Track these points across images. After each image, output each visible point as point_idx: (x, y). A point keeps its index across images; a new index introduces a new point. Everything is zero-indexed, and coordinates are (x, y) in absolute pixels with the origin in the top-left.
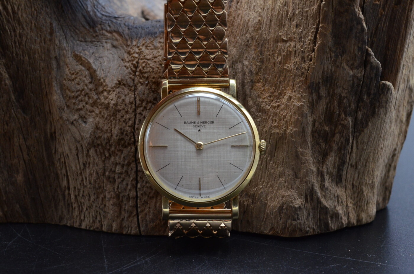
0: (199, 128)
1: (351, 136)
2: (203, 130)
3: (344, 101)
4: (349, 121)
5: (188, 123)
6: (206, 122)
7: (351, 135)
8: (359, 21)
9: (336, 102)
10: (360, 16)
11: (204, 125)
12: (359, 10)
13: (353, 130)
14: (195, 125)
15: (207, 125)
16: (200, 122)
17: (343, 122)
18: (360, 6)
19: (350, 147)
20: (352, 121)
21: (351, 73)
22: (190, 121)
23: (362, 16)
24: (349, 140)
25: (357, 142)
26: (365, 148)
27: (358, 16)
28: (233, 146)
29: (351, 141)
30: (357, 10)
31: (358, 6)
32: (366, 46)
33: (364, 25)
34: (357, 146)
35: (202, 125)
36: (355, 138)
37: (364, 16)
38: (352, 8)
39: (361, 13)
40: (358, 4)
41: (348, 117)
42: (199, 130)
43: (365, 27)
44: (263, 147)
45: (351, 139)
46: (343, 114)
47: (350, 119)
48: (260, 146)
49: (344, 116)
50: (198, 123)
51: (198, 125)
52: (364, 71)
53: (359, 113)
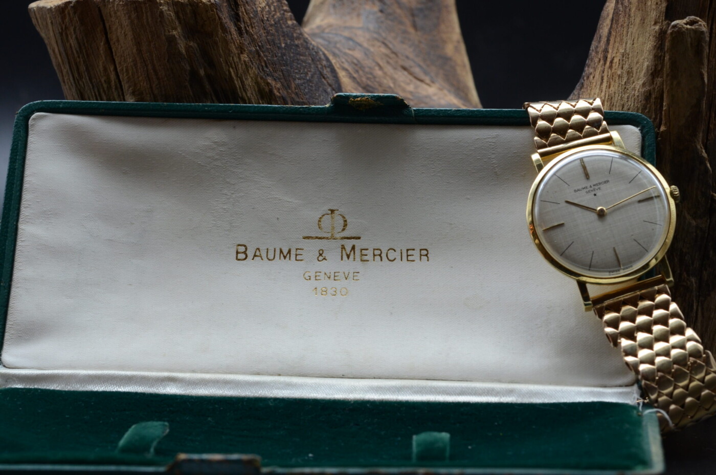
0: (593, 193)
1: (695, 301)
2: (599, 193)
3: (686, 258)
4: (692, 282)
5: (578, 190)
6: (600, 184)
7: (694, 299)
8: (702, 161)
9: (676, 258)
10: (703, 155)
11: (598, 187)
12: (701, 147)
13: (698, 294)
14: (588, 190)
15: (601, 186)
16: (592, 186)
17: (685, 284)
18: (703, 143)
19: (695, 315)
20: (696, 283)
21: (694, 223)
22: (580, 187)
23: (705, 155)
24: (692, 305)
25: (702, 309)
26: (712, 316)
27: (701, 154)
28: (640, 201)
29: (695, 307)
30: (699, 147)
31: (700, 143)
32: (711, 191)
33: (708, 165)
34: (703, 313)
35: (596, 187)
36: (700, 304)
37: (708, 156)
38: (693, 145)
39: (704, 151)
40: (700, 140)
41: (691, 277)
42: (595, 195)
43: (710, 168)
44: (676, 193)
45: (695, 304)
46: (685, 273)
47: (693, 280)
48: (671, 193)
49: (686, 276)
50: (591, 187)
51: (592, 189)
52: (709, 221)
53: (704, 272)
